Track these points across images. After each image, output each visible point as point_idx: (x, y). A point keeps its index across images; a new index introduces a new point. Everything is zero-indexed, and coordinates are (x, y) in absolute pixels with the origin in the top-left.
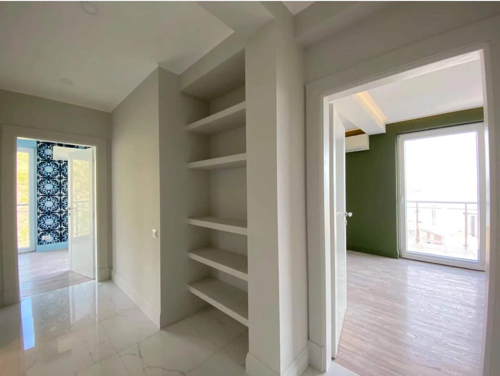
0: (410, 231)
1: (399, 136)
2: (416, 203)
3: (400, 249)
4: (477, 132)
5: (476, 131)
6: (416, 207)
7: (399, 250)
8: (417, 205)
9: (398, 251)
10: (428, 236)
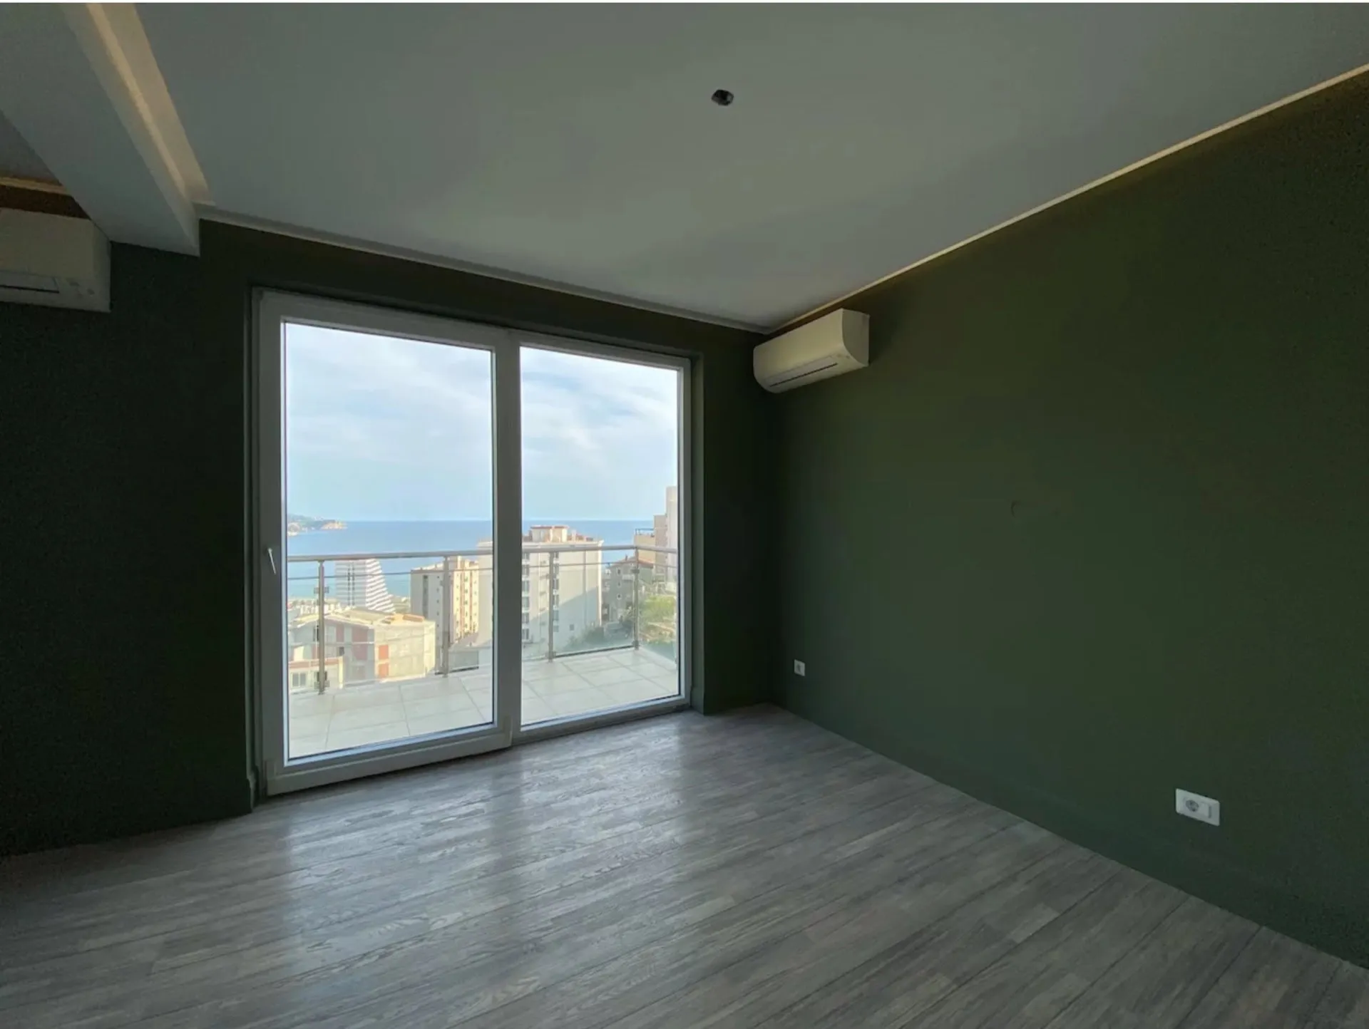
0: (296, 631)
1: (261, 293)
2: (317, 564)
3: (258, 764)
4: (494, 355)
5: (491, 351)
6: (319, 578)
7: (254, 769)
8: (322, 569)
9: (250, 777)
10: (340, 636)
